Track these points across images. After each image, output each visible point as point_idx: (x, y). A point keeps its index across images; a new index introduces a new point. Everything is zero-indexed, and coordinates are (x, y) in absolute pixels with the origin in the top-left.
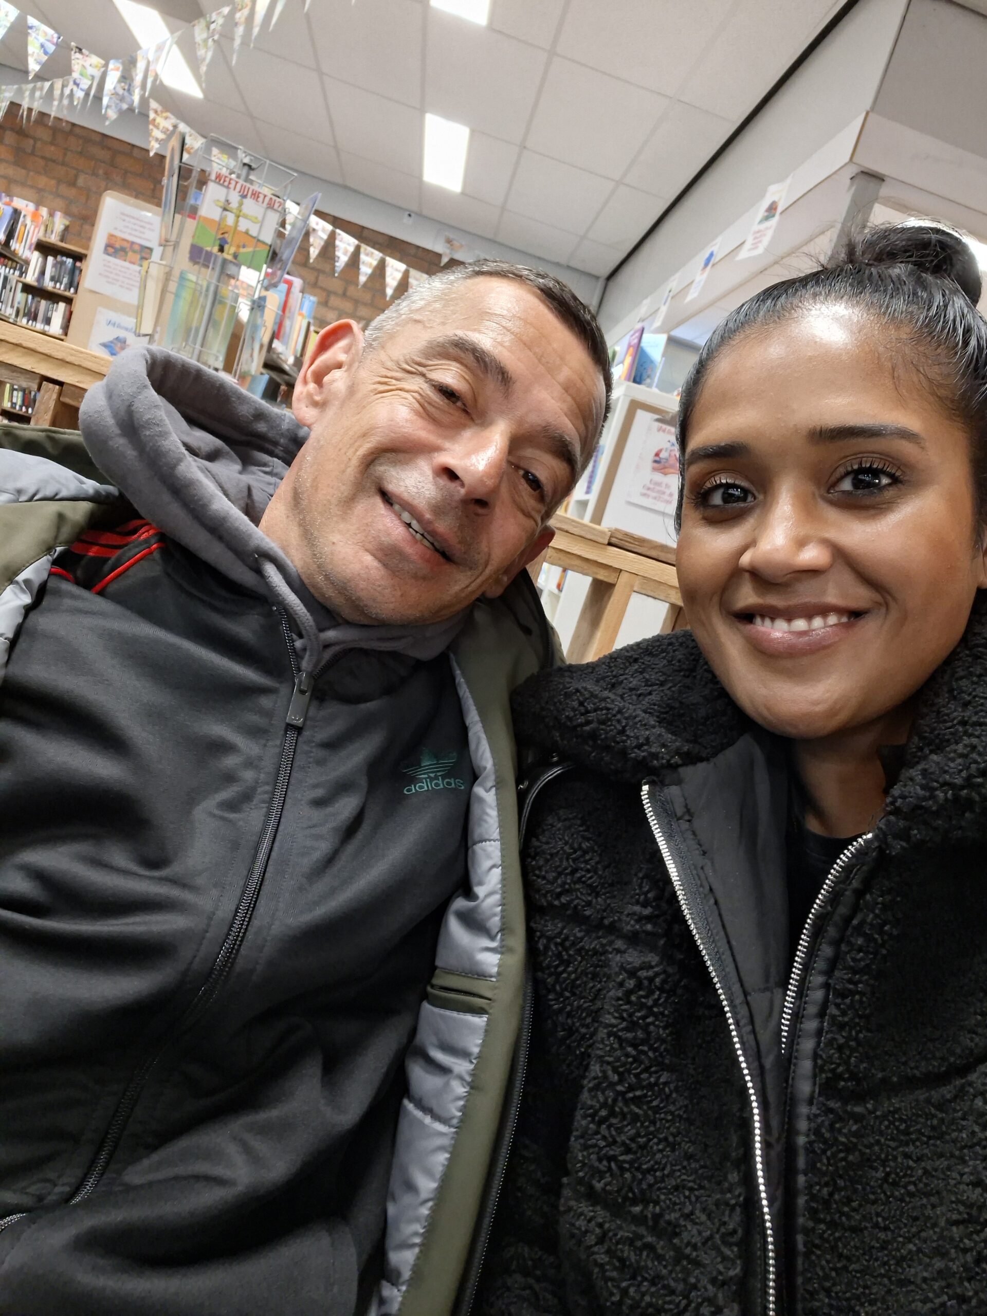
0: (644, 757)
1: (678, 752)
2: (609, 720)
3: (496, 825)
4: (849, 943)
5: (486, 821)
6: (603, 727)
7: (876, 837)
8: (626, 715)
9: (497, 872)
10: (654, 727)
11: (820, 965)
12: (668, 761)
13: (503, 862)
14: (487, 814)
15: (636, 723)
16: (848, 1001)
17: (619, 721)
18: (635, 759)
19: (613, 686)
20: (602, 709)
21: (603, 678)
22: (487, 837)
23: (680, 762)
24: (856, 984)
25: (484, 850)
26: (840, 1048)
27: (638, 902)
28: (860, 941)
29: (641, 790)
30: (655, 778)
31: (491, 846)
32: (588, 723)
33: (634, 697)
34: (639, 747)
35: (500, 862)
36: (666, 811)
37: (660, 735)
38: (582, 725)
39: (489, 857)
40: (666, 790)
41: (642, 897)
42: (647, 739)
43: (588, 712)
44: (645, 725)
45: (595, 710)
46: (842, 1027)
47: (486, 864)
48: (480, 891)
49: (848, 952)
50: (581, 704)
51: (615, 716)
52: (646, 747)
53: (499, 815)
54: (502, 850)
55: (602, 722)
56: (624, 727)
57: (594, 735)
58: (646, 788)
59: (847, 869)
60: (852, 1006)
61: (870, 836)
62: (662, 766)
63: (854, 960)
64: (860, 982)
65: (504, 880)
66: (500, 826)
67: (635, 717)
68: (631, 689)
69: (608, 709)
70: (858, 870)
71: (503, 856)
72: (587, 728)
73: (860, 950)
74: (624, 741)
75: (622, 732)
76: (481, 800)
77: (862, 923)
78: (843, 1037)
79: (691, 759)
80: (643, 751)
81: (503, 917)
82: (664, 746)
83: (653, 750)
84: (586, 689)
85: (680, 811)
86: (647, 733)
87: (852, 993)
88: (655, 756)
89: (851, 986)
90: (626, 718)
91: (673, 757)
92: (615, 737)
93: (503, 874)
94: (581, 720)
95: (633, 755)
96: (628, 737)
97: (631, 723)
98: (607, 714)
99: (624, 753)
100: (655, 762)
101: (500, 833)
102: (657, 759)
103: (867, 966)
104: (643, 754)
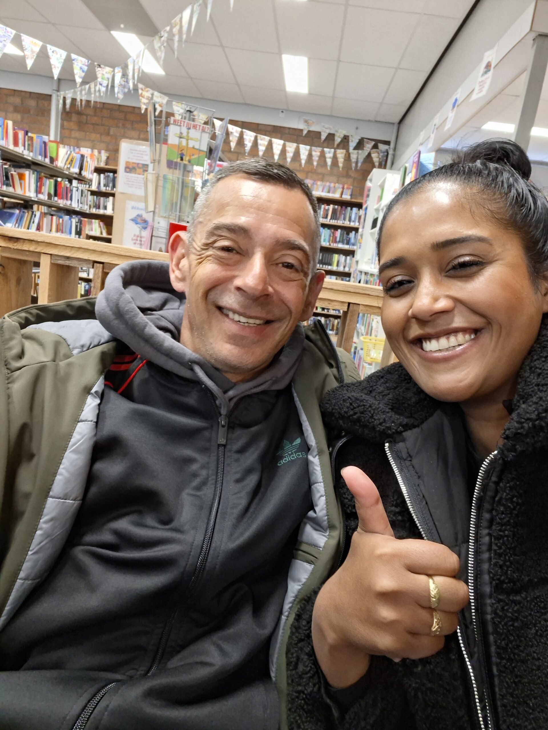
0: (384, 429)
1: (401, 425)
2: (365, 411)
3: (320, 474)
4: (496, 510)
5: (315, 473)
6: (363, 415)
7: (498, 452)
8: (374, 408)
9: (324, 498)
10: (388, 412)
11: (484, 524)
12: (396, 430)
13: (326, 493)
14: (316, 470)
15: (379, 412)
16: (501, 541)
17: (370, 411)
18: (379, 431)
19: (371, 392)
20: (361, 406)
21: (365, 388)
22: (316, 481)
23: (402, 429)
24: (503, 531)
25: (316, 488)
26: (501, 567)
27: (393, 505)
28: (502, 509)
29: (385, 446)
30: (391, 440)
31: (319, 486)
32: (355, 414)
33: (381, 397)
34: (381, 424)
35: (324, 494)
36: (398, 456)
37: (391, 417)
38: (352, 415)
39: (318, 491)
40: (397, 445)
41: (395, 502)
42: (384, 420)
43: (354, 408)
44: (384, 412)
45: (359, 406)
46: (500, 555)
47: (318, 495)
48: (317, 509)
49: (497, 515)
50: (351, 404)
51: (368, 409)
52: (384, 424)
53: (321, 469)
54: (325, 487)
55: (362, 413)
56: (372, 415)
57: (359, 420)
58: (387, 445)
59: (488, 472)
60: (504, 544)
61: (496, 452)
62: (394, 433)
63: (500, 519)
64: (506, 530)
65: (327, 502)
66: (322, 475)
67: (378, 409)
68: (379, 393)
69: (364, 405)
70: (493, 471)
71: (325, 490)
72: (355, 417)
73: (503, 513)
74: (373, 422)
75: (372, 417)
76: (312, 462)
77: (501, 499)
78: (502, 560)
79: (407, 427)
80: (383, 426)
81: (328, 522)
82: (393, 422)
83: (388, 425)
84: (353, 396)
85: (405, 455)
86: (384, 416)
87: (502, 537)
88: (389, 428)
89: (501, 533)
90: (374, 410)
91: (399, 427)
92: (368, 420)
93: (326, 499)
94: (351, 413)
95: (378, 429)
96: (375, 419)
97: (376, 412)
98: (364, 408)
99: (374, 428)
100: (389, 431)
101: (323, 478)
102: (390, 430)
103: (508, 521)
104: (383, 428)
